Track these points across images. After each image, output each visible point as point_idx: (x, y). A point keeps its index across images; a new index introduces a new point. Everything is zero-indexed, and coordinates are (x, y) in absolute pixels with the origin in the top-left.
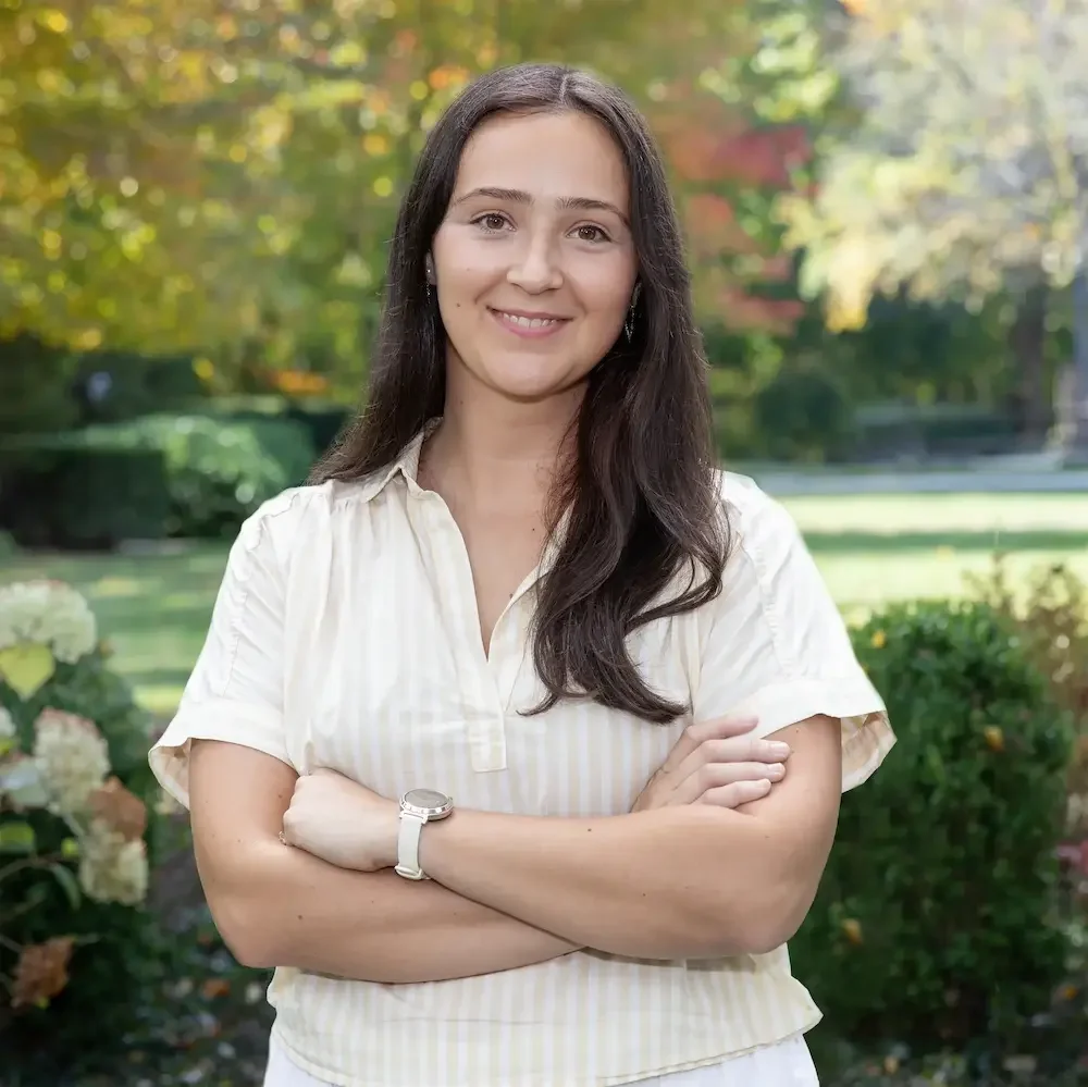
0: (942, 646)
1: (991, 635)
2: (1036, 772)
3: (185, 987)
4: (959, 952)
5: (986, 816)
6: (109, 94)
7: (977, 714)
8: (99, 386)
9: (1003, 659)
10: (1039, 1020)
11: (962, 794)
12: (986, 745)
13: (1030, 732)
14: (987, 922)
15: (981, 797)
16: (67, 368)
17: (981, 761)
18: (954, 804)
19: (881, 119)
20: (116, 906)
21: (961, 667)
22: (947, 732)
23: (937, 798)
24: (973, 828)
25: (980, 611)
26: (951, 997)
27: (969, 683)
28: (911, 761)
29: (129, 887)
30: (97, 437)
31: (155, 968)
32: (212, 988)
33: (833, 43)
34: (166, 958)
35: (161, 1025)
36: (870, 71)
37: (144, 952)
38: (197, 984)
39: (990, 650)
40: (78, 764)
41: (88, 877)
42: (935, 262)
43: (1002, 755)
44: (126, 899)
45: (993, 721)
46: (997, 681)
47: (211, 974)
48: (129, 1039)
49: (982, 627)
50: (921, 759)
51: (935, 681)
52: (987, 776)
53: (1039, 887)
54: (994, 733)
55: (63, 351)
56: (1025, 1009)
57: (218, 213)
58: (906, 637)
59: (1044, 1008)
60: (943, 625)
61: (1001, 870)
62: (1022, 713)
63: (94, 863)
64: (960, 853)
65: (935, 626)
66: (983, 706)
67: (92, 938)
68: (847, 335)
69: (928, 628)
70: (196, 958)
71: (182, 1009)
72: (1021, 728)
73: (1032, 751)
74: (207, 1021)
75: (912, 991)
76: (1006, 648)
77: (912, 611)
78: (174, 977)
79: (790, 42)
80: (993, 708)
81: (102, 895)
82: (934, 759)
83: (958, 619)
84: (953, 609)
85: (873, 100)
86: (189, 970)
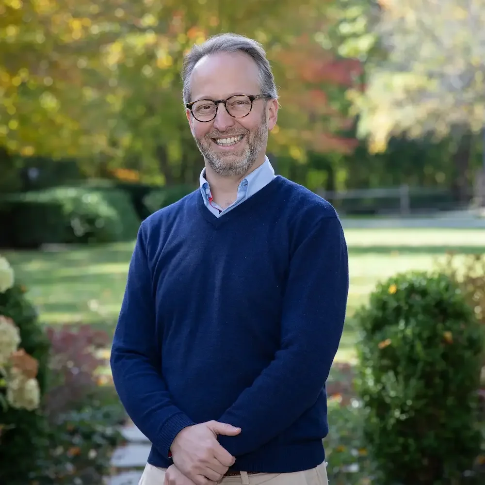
0: (424, 293)
1: (447, 289)
2: (468, 354)
3: (59, 451)
4: (430, 440)
5: (444, 375)
6: (39, 38)
7: (440, 326)
8: (33, 174)
9: (452, 300)
10: (468, 473)
11: (431, 364)
12: (444, 341)
13: (466, 335)
14: (443, 426)
15: (441, 365)
16: (19, 164)
17: (441, 348)
18: (428, 369)
19: (396, 57)
20: (24, 411)
21: (433, 303)
22: (426, 334)
23: (420, 365)
24: (437, 380)
25: (442, 277)
26: (425, 462)
27: (436, 311)
28: (407, 348)
29: (31, 402)
30: (31, 197)
31: (45, 442)
32: (72, 452)
33: (374, 20)
34: (51, 437)
35: (47, 468)
36: (391, 34)
37: (40, 434)
38: (66, 449)
39: (446, 296)
40: (5, 339)
41: (11, 397)
42: (419, 122)
43: (451, 346)
44: (30, 408)
45: (448, 329)
46: (450, 310)
47: (72, 445)
48: (32, 475)
49: (443, 284)
50: (412, 347)
51: (420, 310)
52: (445, 356)
53: (468, 409)
54: (448, 335)
55: (17, 156)
56: (462, 468)
57: (90, 94)
58: (406, 289)
59: (470, 467)
60: (424, 283)
61: (450, 401)
62: (462, 326)
63: (14, 391)
64: (430, 392)
65: (420, 283)
66: (444, 321)
67: (12, 426)
68: (378, 156)
69: (417, 284)
70: (65, 437)
71: (58, 461)
72: (461, 333)
73: (466, 343)
74: (70, 467)
75: (407, 458)
76: (454, 295)
77: (409, 277)
78: (55, 446)
79: (354, 20)
80: (448, 324)
81: (18, 405)
82: (419, 347)
83: (430, 280)
84: (429, 276)
85: (392, 48)
86: (62, 443)
